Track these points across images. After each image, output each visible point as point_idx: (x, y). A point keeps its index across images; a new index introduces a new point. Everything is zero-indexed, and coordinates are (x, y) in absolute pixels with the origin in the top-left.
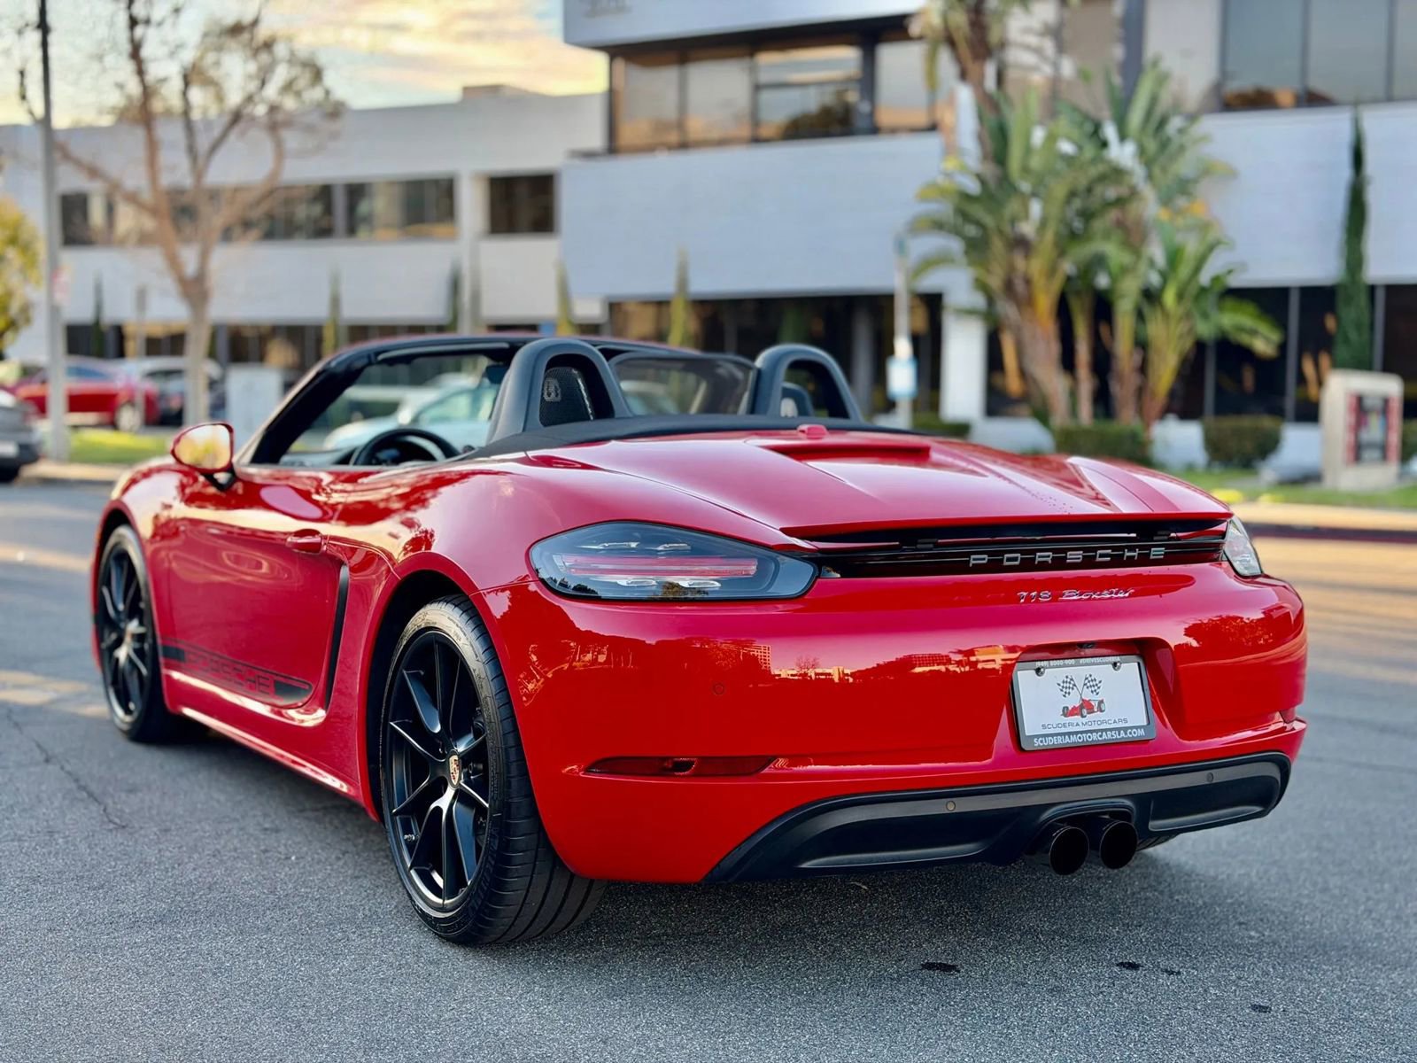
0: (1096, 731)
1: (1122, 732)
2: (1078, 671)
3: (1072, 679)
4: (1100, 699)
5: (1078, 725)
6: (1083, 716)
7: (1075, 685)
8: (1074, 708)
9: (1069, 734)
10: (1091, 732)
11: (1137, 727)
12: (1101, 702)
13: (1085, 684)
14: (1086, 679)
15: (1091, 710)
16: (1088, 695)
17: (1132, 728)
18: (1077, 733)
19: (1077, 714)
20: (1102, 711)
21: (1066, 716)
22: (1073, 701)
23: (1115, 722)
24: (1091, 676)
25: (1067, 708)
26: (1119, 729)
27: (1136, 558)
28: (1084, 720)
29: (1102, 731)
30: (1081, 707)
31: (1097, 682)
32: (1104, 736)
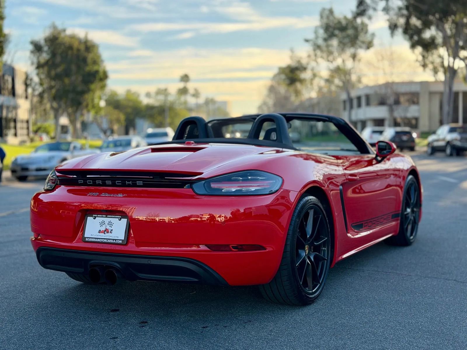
0: (106, 239)
1: (114, 240)
2: (107, 220)
3: (104, 222)
4: (112, 229)
5: (102, 236)
6: (105, 234)
7: (105, 224)
8: (103, 231)
9: (97, 238)
10: (105, 239)
11: (120, 240)
12: (112, 230)
13: (108, 224)
14: (109, 222)
15: (108, 232)
16: (108, 227)
17: (118, 240)
18: (100, 239)
19: (103, 233)
20: (111, 233)
21: (99, 233)
22: (103, 228)
23: (114, 237)
24: (111, 221)
25: (100, 230)
26: (113, 240)
27: (131, 184)
28: (105, 235)
29: (108, 239)
30: (105, 231)
31: (112, 224)
32: (108, 241)
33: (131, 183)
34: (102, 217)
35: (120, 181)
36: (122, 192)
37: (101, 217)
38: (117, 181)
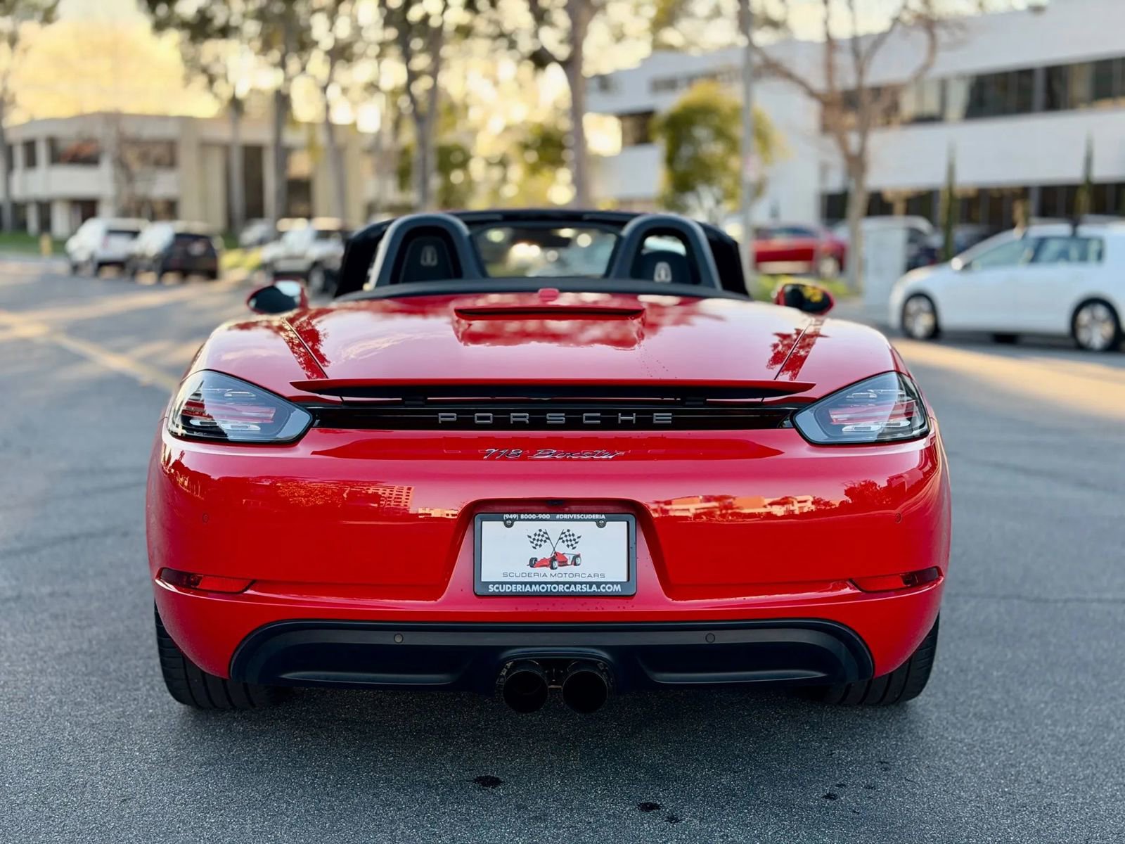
0: (564, 583)
1: (594, 586)
2: (555, 527)
3: (546, 533)
4: (577, 553)
5: (545, 575)
6: (552, 568)
7: (548, 538)
8: (544, 560)
9: (531, 584)
10: (558, 583)
11: (613, 583)
12: (578, 556)
13: (560, 539)
14: (563, 533)
15: (564, 563)
16: (562, 548)
17: (606, 583)
18: (540, 583)
19: (546, 566)
20: (575, 564)
21: (532, 567)
22: (545, 552)
23: (590, 576)
24: (568, 531)
25: (536, 559)
26: (591, 584)
27: (634, 422)
28: (553, 572)
29: (570, 583)
30: (553, 559)
31: (575, 537)
32: (572, 588)
33: (633, 418)
34: (537, 520)
35: (599, 414)
36: (610, 445)
37: (532, 520)
38: (585, 415)
